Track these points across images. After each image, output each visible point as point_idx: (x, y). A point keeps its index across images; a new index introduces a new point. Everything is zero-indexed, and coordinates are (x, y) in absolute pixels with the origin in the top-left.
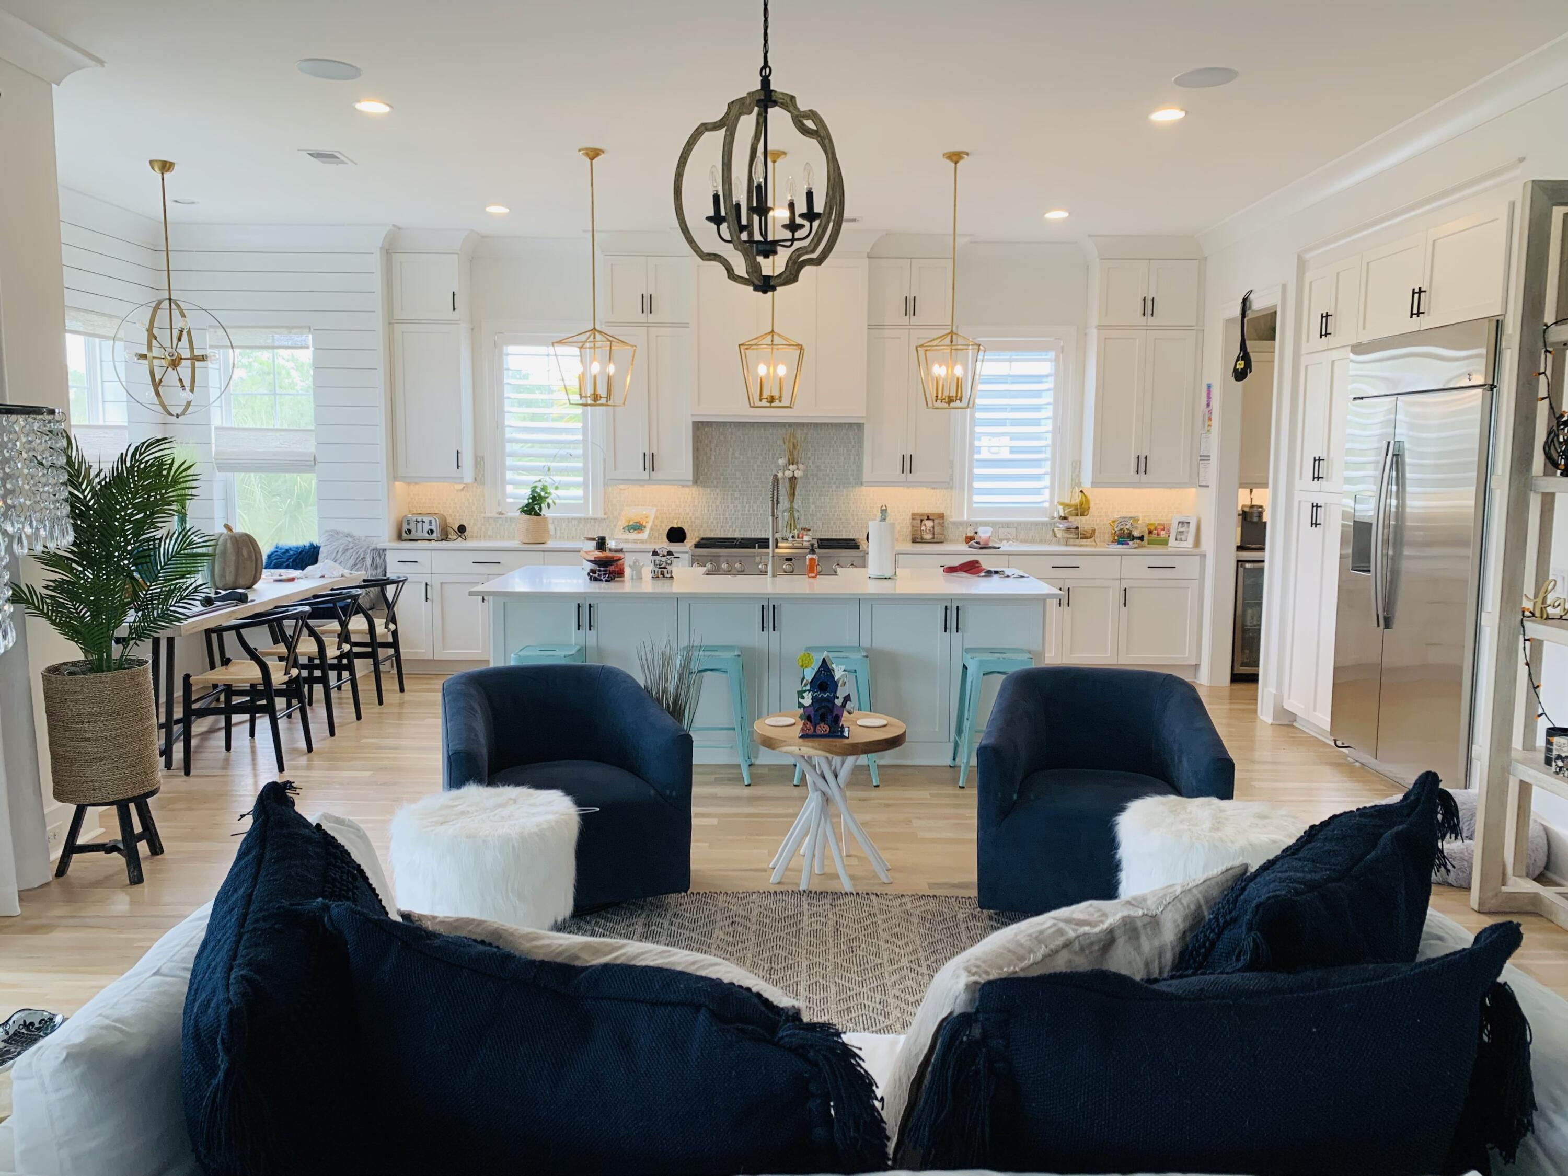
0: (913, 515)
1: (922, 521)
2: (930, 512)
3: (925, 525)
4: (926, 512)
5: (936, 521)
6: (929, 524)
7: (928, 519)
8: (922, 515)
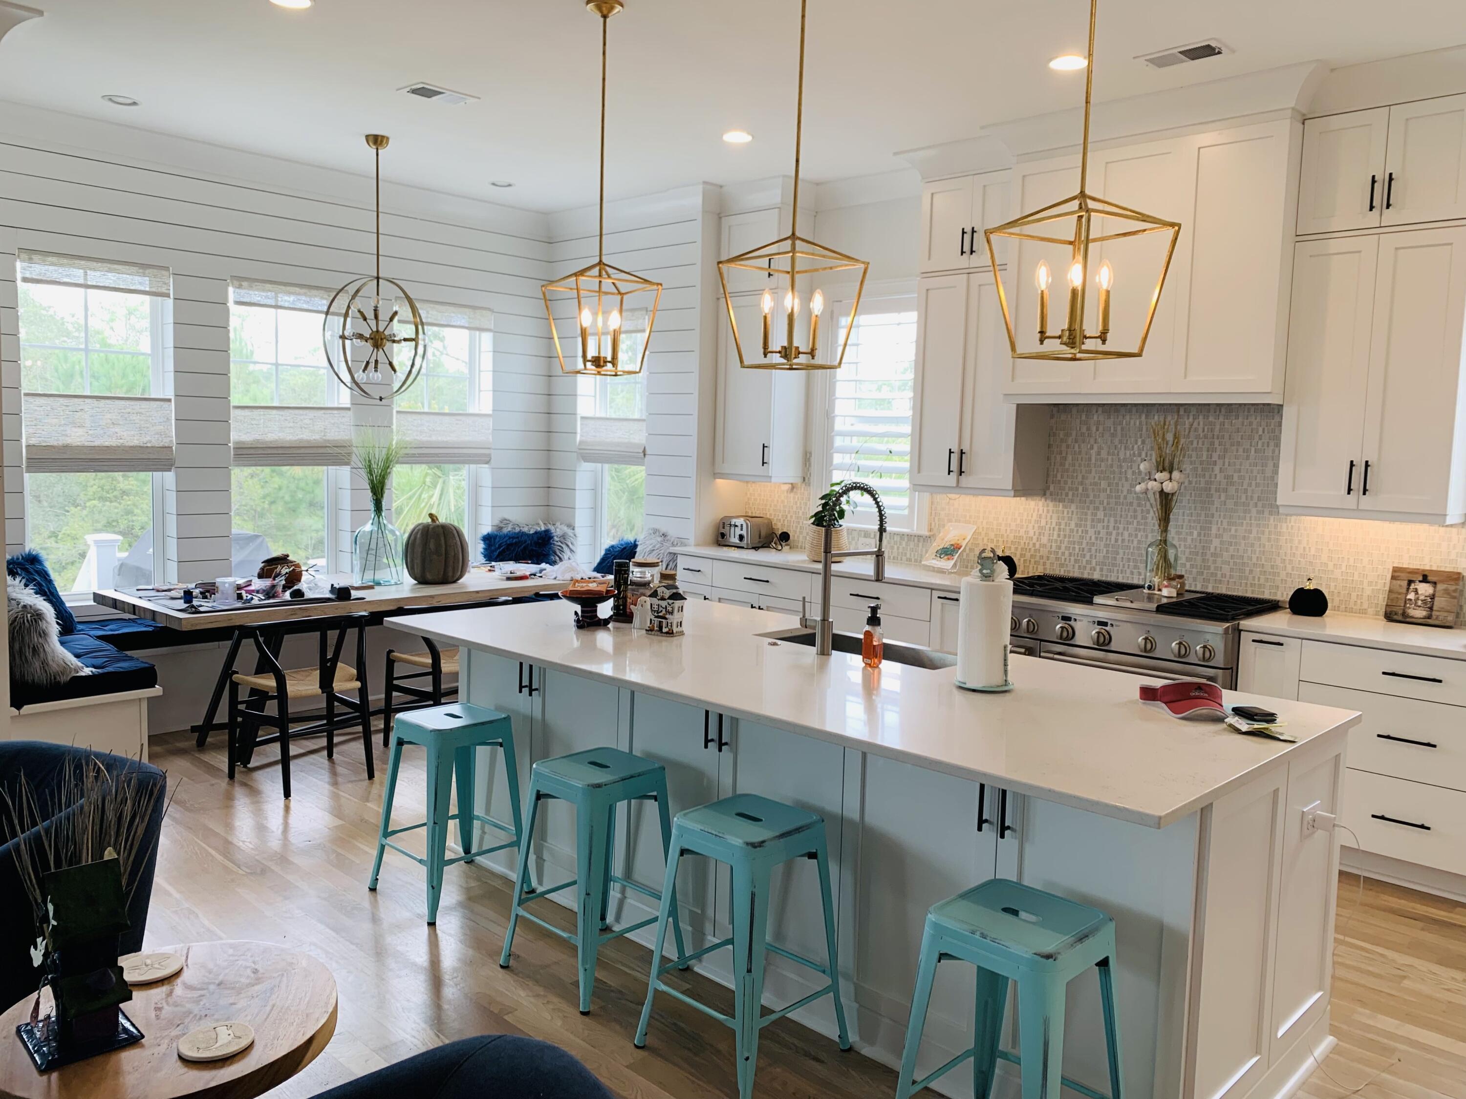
0: (1396, 570)
1: (1410, 582)
2: (1427, 568)
3: (1416, 591)
4: (1422, 568)
5: (1440, 587)
6: (1425, 589)
7: (1425, 579)
8: (1414, 572)
